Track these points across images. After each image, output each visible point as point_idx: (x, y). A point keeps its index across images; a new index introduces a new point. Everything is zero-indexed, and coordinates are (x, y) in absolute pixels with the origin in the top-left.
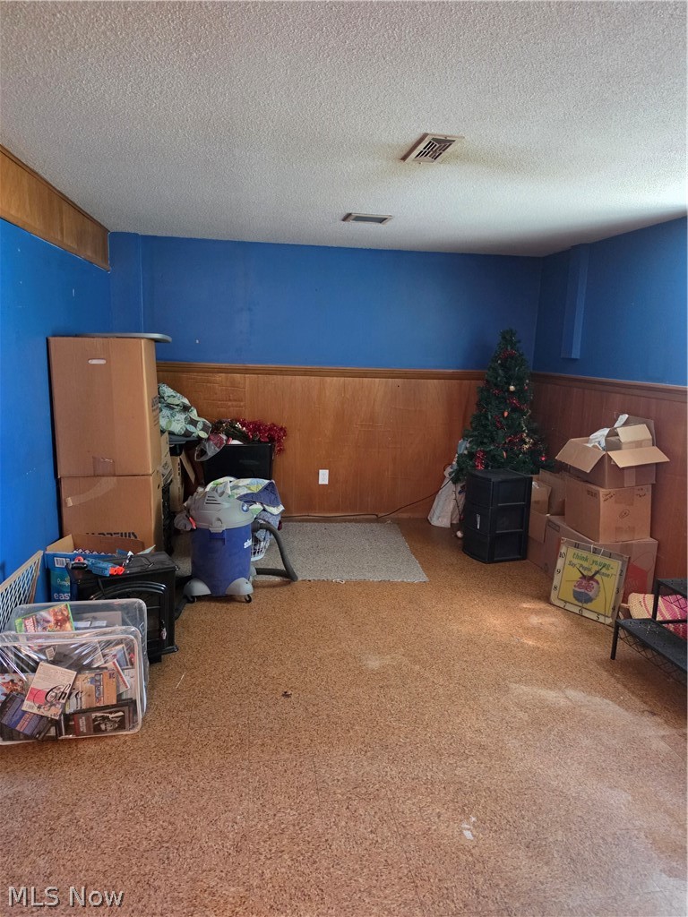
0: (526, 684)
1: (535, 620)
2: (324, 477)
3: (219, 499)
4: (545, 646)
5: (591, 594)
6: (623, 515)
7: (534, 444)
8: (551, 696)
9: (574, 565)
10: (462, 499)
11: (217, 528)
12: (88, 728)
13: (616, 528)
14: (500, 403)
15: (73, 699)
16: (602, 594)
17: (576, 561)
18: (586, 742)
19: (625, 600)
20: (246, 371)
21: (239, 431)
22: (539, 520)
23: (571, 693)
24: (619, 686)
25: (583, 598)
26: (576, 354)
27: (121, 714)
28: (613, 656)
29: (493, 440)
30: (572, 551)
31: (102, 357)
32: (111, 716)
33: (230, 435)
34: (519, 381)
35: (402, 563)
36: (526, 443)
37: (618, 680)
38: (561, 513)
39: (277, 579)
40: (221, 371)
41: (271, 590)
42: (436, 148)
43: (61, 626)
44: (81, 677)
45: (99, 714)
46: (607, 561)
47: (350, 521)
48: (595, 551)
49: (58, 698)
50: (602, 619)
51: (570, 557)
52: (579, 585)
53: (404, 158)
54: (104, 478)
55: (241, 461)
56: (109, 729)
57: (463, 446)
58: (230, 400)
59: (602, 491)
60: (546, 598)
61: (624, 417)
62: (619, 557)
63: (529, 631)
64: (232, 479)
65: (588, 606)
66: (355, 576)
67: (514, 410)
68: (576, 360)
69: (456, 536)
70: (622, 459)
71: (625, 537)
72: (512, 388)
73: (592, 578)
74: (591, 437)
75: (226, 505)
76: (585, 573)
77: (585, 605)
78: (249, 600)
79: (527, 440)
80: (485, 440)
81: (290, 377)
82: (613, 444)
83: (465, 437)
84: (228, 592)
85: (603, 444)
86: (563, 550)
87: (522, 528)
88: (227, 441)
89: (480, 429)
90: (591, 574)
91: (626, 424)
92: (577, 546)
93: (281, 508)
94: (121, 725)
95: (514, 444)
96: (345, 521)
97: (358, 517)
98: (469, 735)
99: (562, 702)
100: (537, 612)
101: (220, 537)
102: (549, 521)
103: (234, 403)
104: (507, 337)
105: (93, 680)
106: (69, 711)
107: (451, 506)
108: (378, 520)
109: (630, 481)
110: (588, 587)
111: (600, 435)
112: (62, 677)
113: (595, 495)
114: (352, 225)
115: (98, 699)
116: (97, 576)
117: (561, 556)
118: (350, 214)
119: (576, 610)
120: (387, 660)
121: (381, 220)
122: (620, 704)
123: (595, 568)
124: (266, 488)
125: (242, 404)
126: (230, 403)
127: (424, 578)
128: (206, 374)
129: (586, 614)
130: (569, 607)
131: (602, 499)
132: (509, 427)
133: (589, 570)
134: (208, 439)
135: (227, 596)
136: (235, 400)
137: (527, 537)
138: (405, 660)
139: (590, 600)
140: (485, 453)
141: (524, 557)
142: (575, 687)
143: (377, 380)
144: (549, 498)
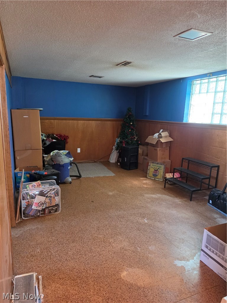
0: (147, 194)
1: (145, 182)
2: (79, 150)
3: (61, 156)
4: (149, 186)
5: (157, 174)
6: (163, 154)
7: (137, 138)
8: (154, 196)
9: (152, 168)
10: (118, 154)
11: (62, 163)
12: (48, 213)
13: (162, 158)
14: (128, 128)
15: (45, 205)
16: (160, 174)
17: (153, 167)
18: (164, 203)
19: (165, 175)
20: (55, 119)
21: (55, 137)
22: (141, 158)
23: (158, 195)
24: (168, 193)
25: (155, 175)
26: (147, 114)
27: (56, 207)
28: (165, 187)
29: (127, 138)
30: (152, 164)
31: (27, 115)
32: (54, 208)
33: (53, 138)
34: (133, 121)
35: (107, 172)
36: (135, 138)
37: (167, 192)
38: (147, 156)
39: (75, 178)
40: (47, 119)
41: (75, 180)
42: (126, 64)
43: (39, 186)
44: (47, 199)
45: (51, 208)
46: (161, 166)
47: (88, 163)
48: (158, 164)
49: (41, 204)
50: (160, 180)
51: (151, 166)
52: (154, 172)
53: (117, 65)
54: (29, 150)
55: (56, 146)
56: (53, 212)
57: (118, 140)
58: (50, 128)
59: (158, 149)
60: (146, 177)
61: (162, 130)
62: (163, 164)
63: (144, 184)
64: (58, 151)
65: (157, 177)
66: (96, 176)
67: (132, 129)
68: (147, 115)
69: (118, 164)
70: (163, 140)
71: (163, 160)
72: (131, 123)
73: (157, 170)
74: (154, 135)
75: (63, 157)
76: (155, 169)
77: (156, 177)
78: (71, 183)
79: (136, 137)
80: (125, 138)
81: (68, 121)
82: (160, 136)
83: (118, 137)
84: (64, 181)
85: (157, 137)
86: (149, 164)
87: (136, 160)
88: (52, 140)
89: (123, 135)
90: (157, 169)
91: (162, 132)
92: (153, 163)
93: (73, 159)
94: (56, 211)
95: (133, 139)
96: (86, 163)
97: (89, 162)
98: (139, 205)
99: (157, 197)
100: (145, 180)
101: (63, 166)
102: (144, 158)
103: (51, 129)
104: (129, 110)
105: (50, 199)
106: (43, 208)
107: (115, 157)
108: (95, 162)
109: (164, 146)
110: (156, 173)
111: (156, 135)
112: (43, 199)
113: (157, 150)
114: (92, 78)
115: (51, 204)
116: (41, 175)
117: (149, 165)
118: (93, 75)
119: (154, 179)
120: (113, 193)
121: (100, 77)
122: (169, 196)
123: (158, 168)
124: (67, 153)
125: (54, 129)
126: (50, 129)
127: (114, 175)
128: (43, 120)
129: (156, 179)
130: (152, 178)
131: (158, 151)
132: (131, 134)
133: (156, 168)
134: (46, 140)
135: (64, 182)
136: (52, 128)
137: (138, 163)
138: (118, 192)
139: (157, 176)
140: (125, 141)
141: (137, 168)
142: (159, 194)
143: (93, 121)
144: (143, 152)
